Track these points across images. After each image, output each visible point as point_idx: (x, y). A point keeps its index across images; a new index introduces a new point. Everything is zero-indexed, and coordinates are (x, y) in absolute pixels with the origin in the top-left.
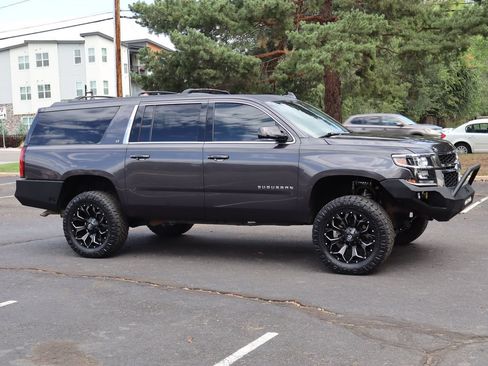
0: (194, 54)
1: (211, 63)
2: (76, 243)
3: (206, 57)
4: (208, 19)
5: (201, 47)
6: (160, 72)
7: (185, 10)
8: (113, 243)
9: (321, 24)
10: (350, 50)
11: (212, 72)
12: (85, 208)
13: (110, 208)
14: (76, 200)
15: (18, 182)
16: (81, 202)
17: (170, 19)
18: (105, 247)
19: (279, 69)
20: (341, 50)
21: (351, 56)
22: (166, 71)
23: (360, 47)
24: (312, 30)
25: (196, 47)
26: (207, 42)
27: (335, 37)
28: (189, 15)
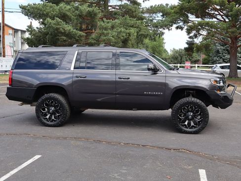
0: (57, 29)
1: (64, 34)
2: (43, 120)
3: (63, 31)
4: (62, 14)
5: (61, 27)
6: (37, 36)
7: (51, 9)
8: (64, 120)
9: (113, 20)
10: (124, 32)
11: (65, 38)
12: (49, 102)
13: (63, 102)
14: (43, 97)
15: (8, 88)
16: (47, 99)
17: (45, 13)
18: (60, 122)
19: (92, 38)
20: (121, 32)
21: (124, 35)
22: (41, 36)
23: (128, 31)
24: (108, 22)
25: (58, 26)
26: (63, 24)
27: (118, 26)
28: (53, 12)
